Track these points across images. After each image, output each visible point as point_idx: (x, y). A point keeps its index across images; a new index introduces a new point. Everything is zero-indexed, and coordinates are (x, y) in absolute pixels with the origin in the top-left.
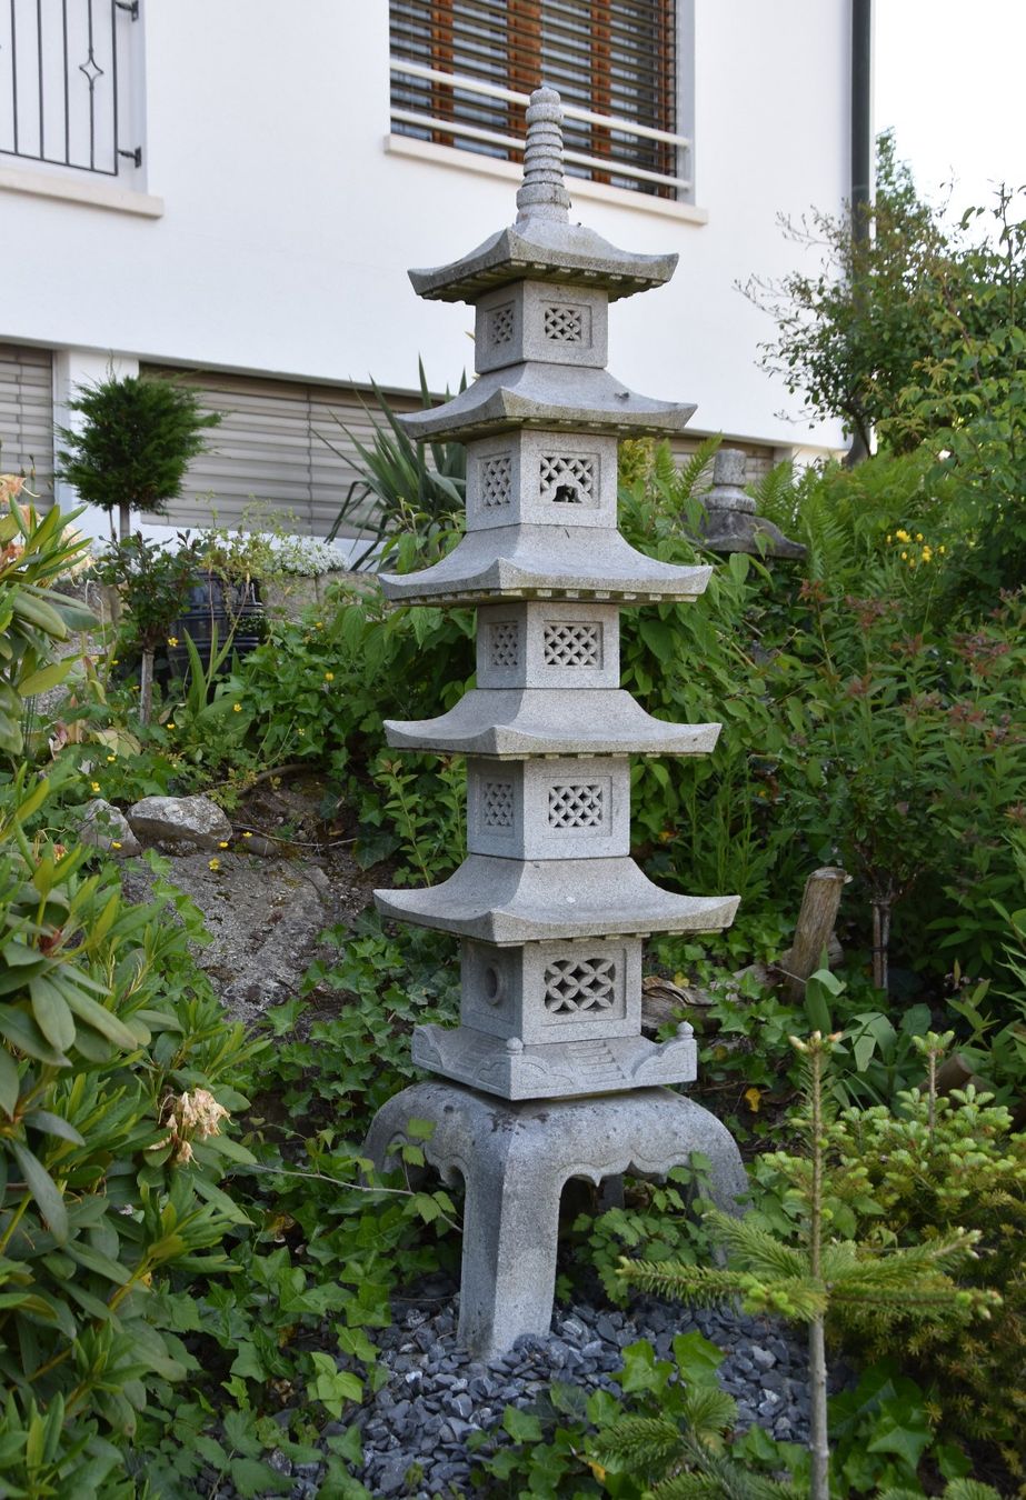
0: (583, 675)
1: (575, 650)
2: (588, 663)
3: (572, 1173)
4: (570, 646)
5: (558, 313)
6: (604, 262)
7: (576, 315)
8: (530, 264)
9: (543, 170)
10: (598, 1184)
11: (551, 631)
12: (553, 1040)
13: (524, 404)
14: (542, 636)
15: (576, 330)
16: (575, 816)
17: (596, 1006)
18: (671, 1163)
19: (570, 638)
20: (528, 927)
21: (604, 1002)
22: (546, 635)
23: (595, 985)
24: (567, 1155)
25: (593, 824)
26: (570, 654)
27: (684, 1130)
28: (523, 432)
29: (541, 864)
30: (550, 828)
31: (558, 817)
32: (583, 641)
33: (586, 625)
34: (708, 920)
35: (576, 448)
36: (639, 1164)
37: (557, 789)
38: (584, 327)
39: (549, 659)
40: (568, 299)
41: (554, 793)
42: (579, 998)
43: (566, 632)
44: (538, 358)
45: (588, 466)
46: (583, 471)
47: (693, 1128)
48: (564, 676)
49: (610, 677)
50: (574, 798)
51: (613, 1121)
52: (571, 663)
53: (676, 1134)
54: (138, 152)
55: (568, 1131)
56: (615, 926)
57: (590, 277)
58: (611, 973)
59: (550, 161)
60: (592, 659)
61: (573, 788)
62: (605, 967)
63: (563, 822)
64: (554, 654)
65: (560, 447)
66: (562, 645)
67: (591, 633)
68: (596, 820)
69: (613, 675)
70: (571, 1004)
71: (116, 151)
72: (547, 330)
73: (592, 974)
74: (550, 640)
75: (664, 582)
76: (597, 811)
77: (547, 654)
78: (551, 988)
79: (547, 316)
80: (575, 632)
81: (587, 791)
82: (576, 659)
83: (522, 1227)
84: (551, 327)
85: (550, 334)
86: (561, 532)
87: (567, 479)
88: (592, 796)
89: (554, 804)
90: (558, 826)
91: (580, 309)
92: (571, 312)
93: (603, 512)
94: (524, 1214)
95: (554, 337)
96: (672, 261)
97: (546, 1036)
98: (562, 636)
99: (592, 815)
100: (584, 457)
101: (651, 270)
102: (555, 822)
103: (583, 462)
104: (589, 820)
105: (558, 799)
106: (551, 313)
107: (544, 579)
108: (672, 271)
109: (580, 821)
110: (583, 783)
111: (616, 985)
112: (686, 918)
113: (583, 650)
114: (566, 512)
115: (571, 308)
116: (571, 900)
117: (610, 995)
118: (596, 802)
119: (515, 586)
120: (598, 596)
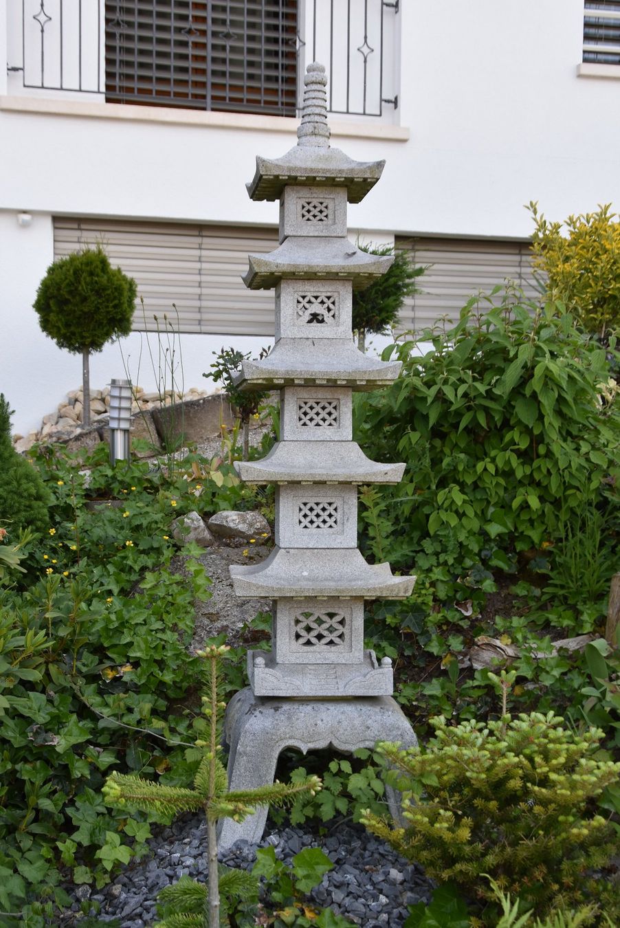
0: (325, 432)
1: (321, 416)
2: (330, 425)
3: (287, 744)
4: (318, 414)
5: (312, 205)
6: (329, 171)
7: (324, 205)
8: (277, 177)
9: (309, 115)
10: (305, 753)
11: (303, 405)
12: (298, 662)
13: (266, 264)
14: (296, 408)
15: (324, 214)
16: (318, 522)
17: (331, 643)
18: (362, 745)
19: (318, 408)
20: (258, 588)
21: (337, 640)
22: (300, 408)
23: (331, 630)
24: (285, 733)
25: (331, 527)
26: (318, 419)
27: (375, 727)
28: (282, 281)
29: (292, 551)
30: (299, 528)
31: (306, 522)
32: (327, 410)
33: (329, 401)
34: (392, 591)
35: (323, 290)
36: (336, 744)
37: (305, 504)
38: (330, 212)
39: (302, 422)
40: (317, 196)
41: (302, 506)
42: (320, 637)
43: (315, 405)
44: (295, 234)
45: (332, 300)
46: (329, 303)
47: (383, 726)
48: (312, 432)
49: (345, 434)
50: (318, 510)
51: (324, 715)
52: (318, 425)
53: (368, 728)
54: (396, 98)
55: (289, 718)
56: (321, 590)
57: (320, 181)
58: (342, 622)
59: (314, 108)
60: (333, 422)
61: (317, 504)
62: (338, 618)
63: (309, 525)
64: (306, 419)
65: (310, 289)
66: (312, 414)
67: (333, 405)
68: (333, 524)
69: (348, 433)
70: (314, 640)
71: (381, 100)
72: (303, 216)
73: (329, 622)
74: (303, 410)
75: (365, 372)
76: (333, 519)
77: (300, 419)
78: (300, 629)
79: (303, 207)
80: (321, 405)
81: (326, 506)
82: (321, 422)
83: (247, 773)
84: (306, 214)
85: (306, 218)
86: (309, 342)
87: (316, 308)
88: (331, 510)
89: (303, 513)
90: (306, 527)
91: (327, 201)
92: (321, 203)
93: (341, 329)
94: (250, 765)
95: (308, 220)
96: (380, 165)
97: (293, 659)
98: (311, 408)
99: (330, 521)
100: (329, 294)
101: (365, 172)
102: (303, 525)
103: (329, 298)
104: (328, 524)
105: (306, 510)
106: (306, 205)
107: (276, 373)
108: (381, 172)
109: (321, 525)
110: (324, 502)
111: (346, 630)
112: (374, 588)
113: (327, 417)
114: (316, 330)
115: (321, 200)
116: (305, 574)
117: (341, 636)
118: (333, 513)
119: (255, 377)
120: (317, 382)
